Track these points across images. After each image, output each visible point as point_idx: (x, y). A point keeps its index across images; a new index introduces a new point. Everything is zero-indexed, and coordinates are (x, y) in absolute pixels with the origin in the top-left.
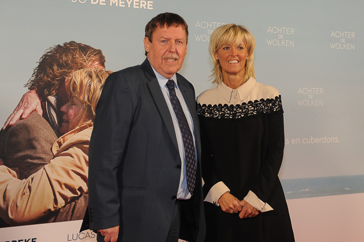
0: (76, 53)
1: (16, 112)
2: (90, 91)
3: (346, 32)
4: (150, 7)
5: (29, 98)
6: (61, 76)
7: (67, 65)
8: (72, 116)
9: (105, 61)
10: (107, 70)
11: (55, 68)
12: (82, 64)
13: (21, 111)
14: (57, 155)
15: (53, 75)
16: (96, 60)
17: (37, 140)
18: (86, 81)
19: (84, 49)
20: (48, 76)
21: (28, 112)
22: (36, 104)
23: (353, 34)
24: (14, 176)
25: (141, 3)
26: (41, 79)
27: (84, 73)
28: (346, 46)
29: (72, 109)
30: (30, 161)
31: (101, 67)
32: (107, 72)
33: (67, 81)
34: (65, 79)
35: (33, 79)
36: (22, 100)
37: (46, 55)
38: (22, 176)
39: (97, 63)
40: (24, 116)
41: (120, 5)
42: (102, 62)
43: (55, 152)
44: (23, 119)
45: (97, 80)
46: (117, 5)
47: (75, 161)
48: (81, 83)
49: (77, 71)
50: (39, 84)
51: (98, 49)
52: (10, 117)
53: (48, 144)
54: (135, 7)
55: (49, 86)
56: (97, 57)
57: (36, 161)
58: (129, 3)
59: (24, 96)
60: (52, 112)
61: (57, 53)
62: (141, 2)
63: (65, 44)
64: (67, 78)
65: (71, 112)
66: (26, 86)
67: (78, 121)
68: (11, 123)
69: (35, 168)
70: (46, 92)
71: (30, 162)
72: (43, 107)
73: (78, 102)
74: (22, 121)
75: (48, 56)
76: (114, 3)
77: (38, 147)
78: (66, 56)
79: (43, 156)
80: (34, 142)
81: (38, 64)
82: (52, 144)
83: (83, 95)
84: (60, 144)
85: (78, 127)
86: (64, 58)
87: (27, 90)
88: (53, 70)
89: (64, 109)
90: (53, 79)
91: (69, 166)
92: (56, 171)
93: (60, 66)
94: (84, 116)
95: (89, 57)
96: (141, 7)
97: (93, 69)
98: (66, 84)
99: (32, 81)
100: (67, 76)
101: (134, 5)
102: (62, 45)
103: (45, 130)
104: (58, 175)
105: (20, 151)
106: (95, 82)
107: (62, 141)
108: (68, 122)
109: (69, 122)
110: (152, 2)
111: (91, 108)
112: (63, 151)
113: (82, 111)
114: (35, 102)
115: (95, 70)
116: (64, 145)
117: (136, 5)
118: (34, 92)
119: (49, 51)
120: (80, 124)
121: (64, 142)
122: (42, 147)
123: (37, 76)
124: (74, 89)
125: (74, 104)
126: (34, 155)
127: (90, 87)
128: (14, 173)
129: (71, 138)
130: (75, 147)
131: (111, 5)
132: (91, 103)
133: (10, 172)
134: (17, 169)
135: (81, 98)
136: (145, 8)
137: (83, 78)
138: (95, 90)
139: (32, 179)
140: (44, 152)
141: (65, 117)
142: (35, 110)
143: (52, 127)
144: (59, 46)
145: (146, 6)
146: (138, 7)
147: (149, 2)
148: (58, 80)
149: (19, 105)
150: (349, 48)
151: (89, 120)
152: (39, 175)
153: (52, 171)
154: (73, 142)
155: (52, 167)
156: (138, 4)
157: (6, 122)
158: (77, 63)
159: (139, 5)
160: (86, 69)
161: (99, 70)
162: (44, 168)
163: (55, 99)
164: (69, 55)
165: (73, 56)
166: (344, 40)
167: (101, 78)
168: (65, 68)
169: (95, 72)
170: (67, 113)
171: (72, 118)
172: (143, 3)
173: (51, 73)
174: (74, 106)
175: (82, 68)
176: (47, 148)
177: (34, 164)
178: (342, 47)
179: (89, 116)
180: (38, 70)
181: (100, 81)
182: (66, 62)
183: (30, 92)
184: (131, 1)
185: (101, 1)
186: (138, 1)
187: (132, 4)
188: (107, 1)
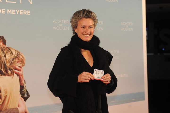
4: (29, 13)
9: (6, 42)
10: (7, 47)
16: (1, 42)
23: (132, 23)
31: (4, 45)
32: (7, 48)
39: (2, 43)
41: (13, 13)
42: (4, 42)
45: (2, 52)
46: (11, 13)
51: (2, 36)
54: (21, 14)
56: (2, 40)
58: (18, 12)
76: (9, 12)
96: (24, 14)
115: (1, 47)
131: (8, 13)
136: (26, 14)
145: (27, 13)
146: (22, 14)
147: (28, 11)
156: (22, 12)
159: (23, 13)
161: (3, 47)
172: (25, 12)
181: (4, 52)
184: (19, 11)
185: (2, 11)
186: (22, 11)
187: (19, 12)
188: (6, 11)
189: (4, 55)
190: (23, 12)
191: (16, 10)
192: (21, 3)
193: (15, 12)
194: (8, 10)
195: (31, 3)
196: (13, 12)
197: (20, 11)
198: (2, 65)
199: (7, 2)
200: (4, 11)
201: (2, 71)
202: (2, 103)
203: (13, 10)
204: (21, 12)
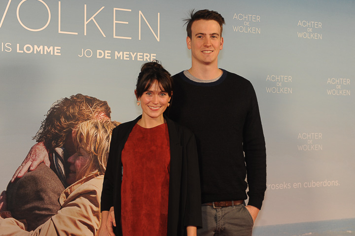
0: (83, 105)
1: (24, 164)
2: (96, 141)
3: (341, 79)
4: (153, 59)
5: (37, 150)
6: (68, 127)
7: (74, 116)
8: (78, 166)
9: (110, 112)
10: (112, 121)
11: (63, 120)
12: (88, 116)
13: (29, 163)
14: (65, 206)
15: (61, 127)
16: (102, 111)
17: (45, 191)
18: (92, 132)
19: (91, 101)
20: (55, 129)
21: (36, 163)
22: (44, 155)
23: (348, 81)
24: (22, 228)
25: (145, 56)
26: (48, 131)
27: (90, 124)
28: (342, 92)
29: (79, 159)
30: (37, 212)
31: (106, 118)
32: (113, 122)
33: (74, 133)
34: (72, 130)
35: (41, 131)
36: (30, 153)
37: (53, 108)
38: (29, 228)
39: (103, 114)
40: (32, 168)
41: (125, 59)
42: (108, 113)
43: (62, 203)
44: (31, 171)
45: (103, 130)
46: (121, 58)
47: (82, 211)
48: (88, 134)
49: (84, 123)
50: (46, 136)
52: (19, 170)
53: (56, 195)
54: (138, 59)
55: (56, 137)
56: (103, 108)
57: (44, 212)
58: (133, 56)
59: (32, 148)
60: (59, 163)
61: (64, 105)
62: (145, 54)
63: (72, 97)
64: (74, 129)
65: (78, 162)
66: (34, 139)
67: (85, 172)
68: (20, 175)
69: (43, 219)
70: (53, 143)
71: (37, 214)
72: (51, 159)
73: (85, 152)
74: (30, 173)
75: (56, 108)
76: (119, 56)
77: (46, 198)
78: (73, 108)
79: (51, 207)
80: (41, 193)
81: (46, 117)
82: (59, 195)
83: (89, 146)
84: (67, 194)
85: (85, 177)
86: (71, 111)
87: (35, 142)
88: (60, 122)
89: (71, 159)
90: (60, 131)
91: (76, 216)
92: (64, 222)
93: (67, 118)
94: (90, 166)
95: (95, 108)
96: (145, 60)
97: (99, 121)
98: (74, 135)
99: (40, 133)
100: (74, 127)
101: (138, 58)
102: (69, 98)
103: (53, 181)
104: (66, 225)
105: (28, 203)
106: (101, 132)
107: (69, 192)
108: (74, 172)
109: (76, 173)
110: (155, 55)
111: (97, 158)
112: (70, 201)
113: (88, 162)
114: (43, 154)
115: (101, 121)
116: (71, 195)
117: (140, 58)
118: (41, 144)
119: (57, 104)
120: (86, 175)
121: (71, 192)
122: (50, 198)
123: (45, 129)
124: (81, 140)
125: (80, 154)
126: (42, 206)
127: (96, 138)
128: (22, 224)
129: (78, 188)
130: (81, 197)
131: (116, 58)
132: (97, 153)
133: (18, 224)
134: (25, 220)
135: (88, 148)
136: (148, 60)
137: (90, 129)
138: (101, 141)
139: (40, 230)
140: (52, 203)
141: (72, 168)
142: (43, 162)
143: (59, 178)
144: (66, 98)
145: (150, 59)
146: (142, 60)
147: (152, 55)
148: (65, 132)
149: (27, 157)
150: (345, 94)
151: (96, 170)
152: (46, 226)
153: (59, 222)
154: (79, 192)
155: (59, 217)
156: (141, 57)
157: (14, 175)
158: (83, 115)
159: (143, 58)
160: (92, 121)
161: (104, 121)
162: (52, 219)
163: (62, 150)
164: (76, 107)
165: (80, 108)
166: (339, 87)
167: (107, 128)
168: (72, 119)
169: (101, 123)
170: (73, 164)
171: (78, 168)
172: (147, 56)
173: (58, 125)
174: (81, 157)
175: (88, 119)
176: (55, 199)
177: (42, 215)
178: (339, 93)
179: (95, 166)
180: (46, 123)
181: (106, 131)
182: (73, 114)
183: (37, 144)
184: (135, 53)
185: (106, 54)
186: (142, 54)
187: (136, 57)
188: (113, 55)
189: (106, 136)
190: (143, 56)
191: (131, 53)
192: (140, 39)
193: (128, 56)
194: (116, 53)
195: (158, 40)
196: (125, 56)
197: (139, 54)
198: (102, 154)
199: (115, 37)
200: (109, 55)
201: (102, 166)
202: (99, 227)
203: (125, 53)
204: (139, 57)
